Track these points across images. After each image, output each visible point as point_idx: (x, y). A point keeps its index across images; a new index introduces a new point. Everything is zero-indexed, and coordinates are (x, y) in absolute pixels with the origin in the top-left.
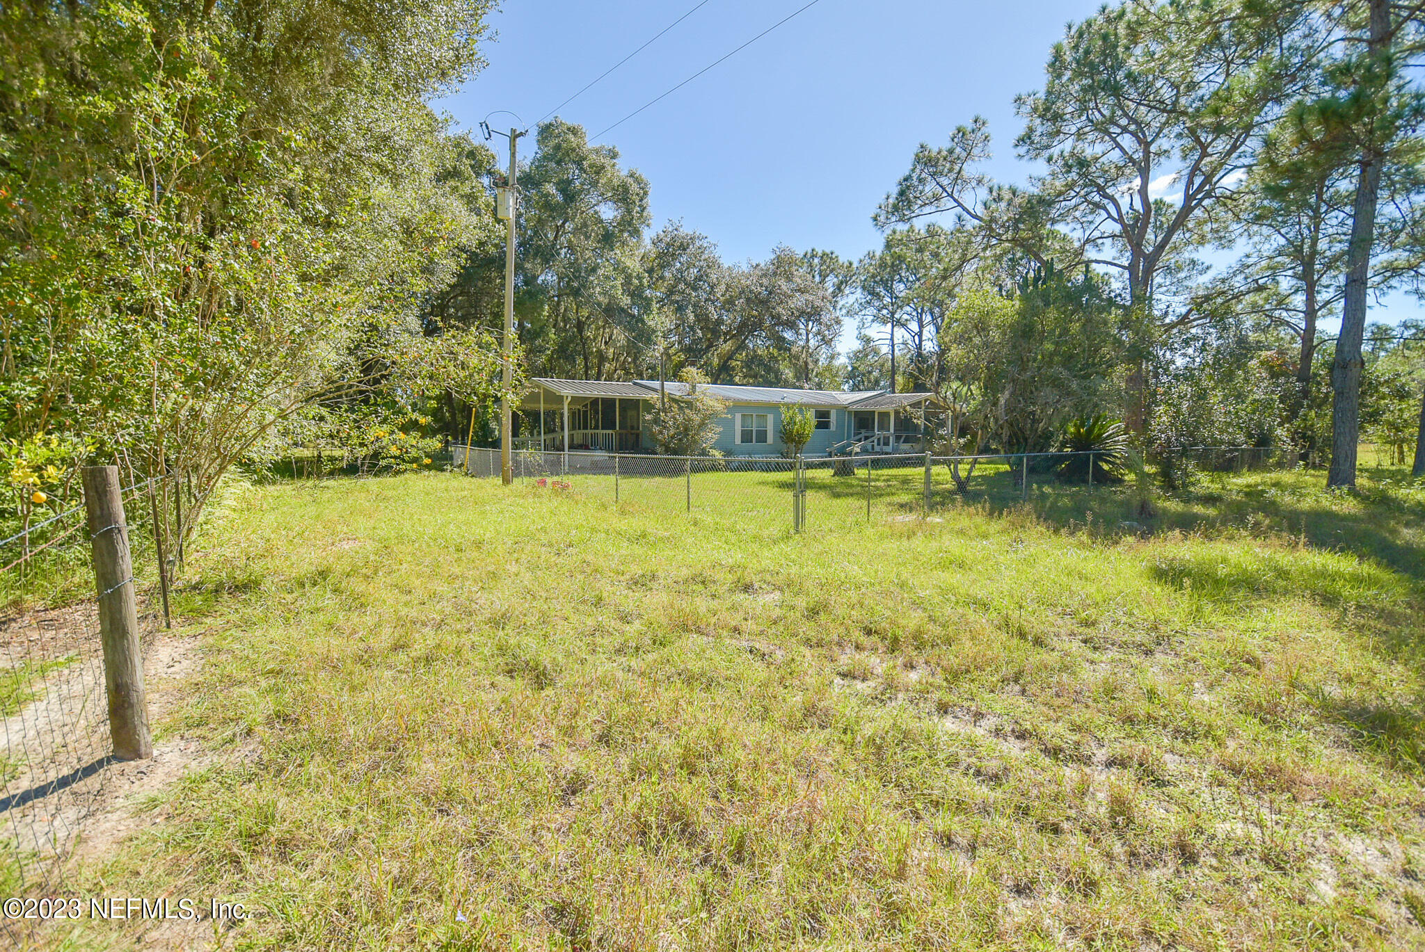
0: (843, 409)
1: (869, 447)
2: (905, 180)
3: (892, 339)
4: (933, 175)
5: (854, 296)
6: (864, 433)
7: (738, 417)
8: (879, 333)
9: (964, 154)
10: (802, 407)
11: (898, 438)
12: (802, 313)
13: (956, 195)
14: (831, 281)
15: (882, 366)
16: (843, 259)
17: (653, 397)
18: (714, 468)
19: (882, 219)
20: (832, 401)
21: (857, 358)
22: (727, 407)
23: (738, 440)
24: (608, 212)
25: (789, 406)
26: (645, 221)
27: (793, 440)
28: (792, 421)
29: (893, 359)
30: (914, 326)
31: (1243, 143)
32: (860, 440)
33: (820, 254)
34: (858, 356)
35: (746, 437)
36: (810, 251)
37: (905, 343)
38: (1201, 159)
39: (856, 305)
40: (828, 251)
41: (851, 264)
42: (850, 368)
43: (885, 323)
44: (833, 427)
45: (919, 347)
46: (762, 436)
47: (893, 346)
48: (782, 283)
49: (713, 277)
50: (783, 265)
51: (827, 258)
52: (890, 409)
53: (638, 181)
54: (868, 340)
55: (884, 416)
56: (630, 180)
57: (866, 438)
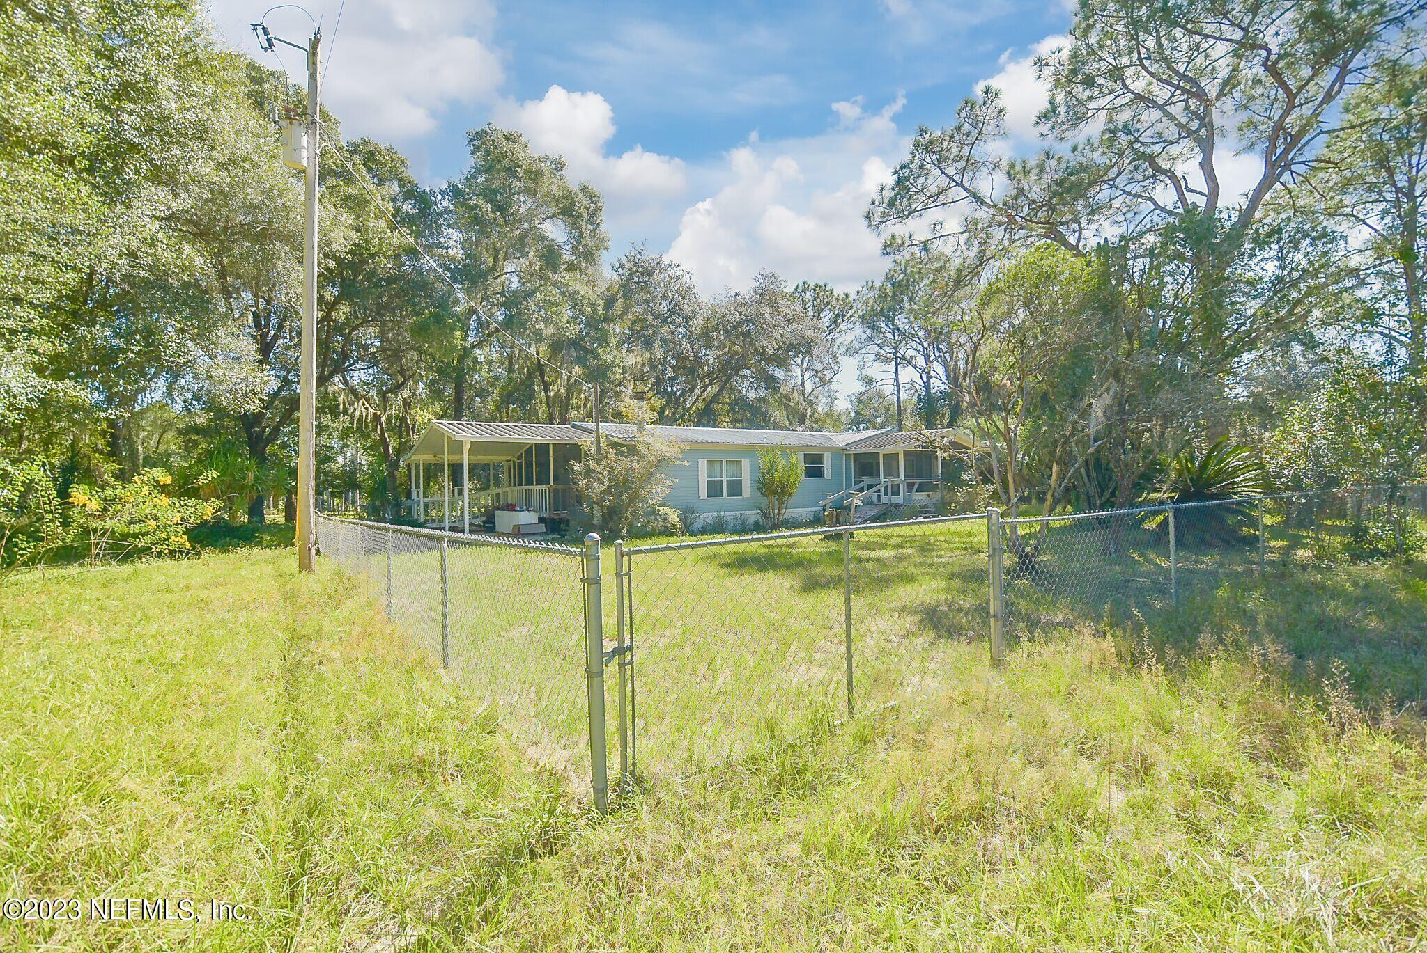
0: (839, 452)
1: (875, 499)
2: (903, 167)
3: (897, 379)
4: (937, 164)
5: (852, 333)
6: (866, 481)
7: (702, 464)
8: (881, 372)
9: (975, 133)
10: (787, 450)
11: (910, 486)
12: (790, 346)
13: (967, 184)
14: (826, 317)
15: (888, 409)
16: (839, 291)
17: (586, 441)
18: (667, 532)
19: (877, 216)
20: (826, 443)
21: (860, 401)
22: (683, 451)
23: (703, 493)
24: (555, 231)
25: (770, 449)
26: (602, 244)
27: (774, 492)
28: (772, 468)
29: (899, 400)
30: (921, 361)
31: (1339, 92)
32: (862, 490)
33: (812, 286)
34: (860, 399)
35: (714, 489)
36: (801, 284)
37: (912, 383)
38: (1286, 112)
39: (855, 344)
40: (820, 283)
41: (847, 296)
42: (853, 414)
43: (888, 361)
44: (828, 474)
45: (927, 385)
46: (735, 488)
47: (898, 385)
48: (767, 312)
49: (687, 310)
50: (767, 295)
51: (820, 290)
52: (899, 449)
53: (591, 196)
54: (870, 381)
55: (892, 458)
56: (581, 196)
57: (870, 487)
